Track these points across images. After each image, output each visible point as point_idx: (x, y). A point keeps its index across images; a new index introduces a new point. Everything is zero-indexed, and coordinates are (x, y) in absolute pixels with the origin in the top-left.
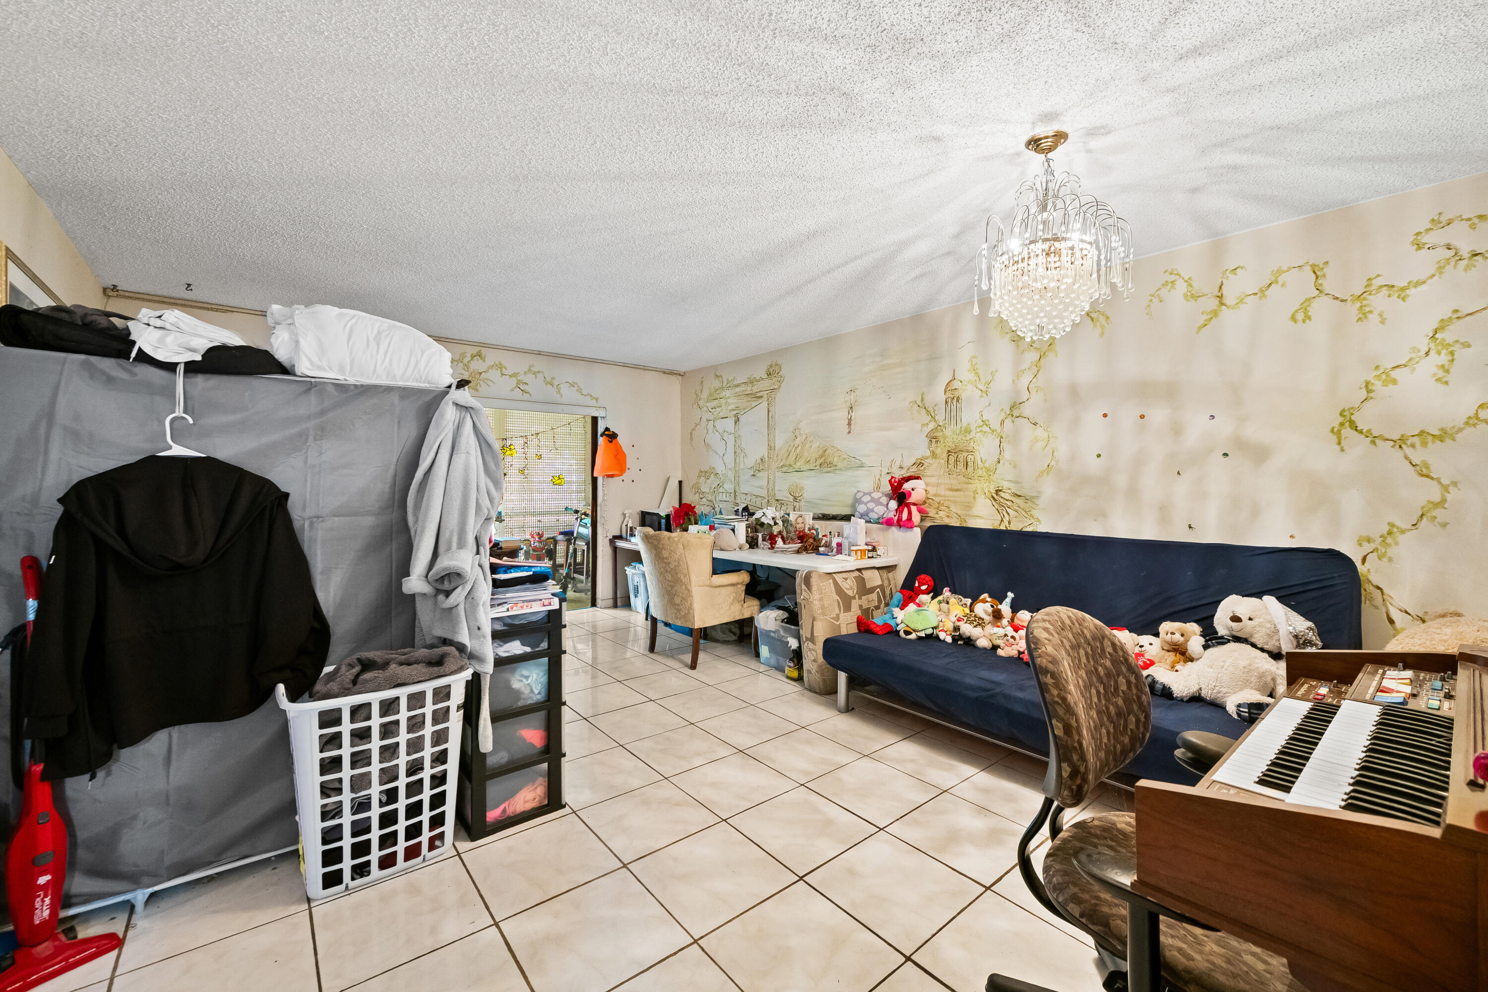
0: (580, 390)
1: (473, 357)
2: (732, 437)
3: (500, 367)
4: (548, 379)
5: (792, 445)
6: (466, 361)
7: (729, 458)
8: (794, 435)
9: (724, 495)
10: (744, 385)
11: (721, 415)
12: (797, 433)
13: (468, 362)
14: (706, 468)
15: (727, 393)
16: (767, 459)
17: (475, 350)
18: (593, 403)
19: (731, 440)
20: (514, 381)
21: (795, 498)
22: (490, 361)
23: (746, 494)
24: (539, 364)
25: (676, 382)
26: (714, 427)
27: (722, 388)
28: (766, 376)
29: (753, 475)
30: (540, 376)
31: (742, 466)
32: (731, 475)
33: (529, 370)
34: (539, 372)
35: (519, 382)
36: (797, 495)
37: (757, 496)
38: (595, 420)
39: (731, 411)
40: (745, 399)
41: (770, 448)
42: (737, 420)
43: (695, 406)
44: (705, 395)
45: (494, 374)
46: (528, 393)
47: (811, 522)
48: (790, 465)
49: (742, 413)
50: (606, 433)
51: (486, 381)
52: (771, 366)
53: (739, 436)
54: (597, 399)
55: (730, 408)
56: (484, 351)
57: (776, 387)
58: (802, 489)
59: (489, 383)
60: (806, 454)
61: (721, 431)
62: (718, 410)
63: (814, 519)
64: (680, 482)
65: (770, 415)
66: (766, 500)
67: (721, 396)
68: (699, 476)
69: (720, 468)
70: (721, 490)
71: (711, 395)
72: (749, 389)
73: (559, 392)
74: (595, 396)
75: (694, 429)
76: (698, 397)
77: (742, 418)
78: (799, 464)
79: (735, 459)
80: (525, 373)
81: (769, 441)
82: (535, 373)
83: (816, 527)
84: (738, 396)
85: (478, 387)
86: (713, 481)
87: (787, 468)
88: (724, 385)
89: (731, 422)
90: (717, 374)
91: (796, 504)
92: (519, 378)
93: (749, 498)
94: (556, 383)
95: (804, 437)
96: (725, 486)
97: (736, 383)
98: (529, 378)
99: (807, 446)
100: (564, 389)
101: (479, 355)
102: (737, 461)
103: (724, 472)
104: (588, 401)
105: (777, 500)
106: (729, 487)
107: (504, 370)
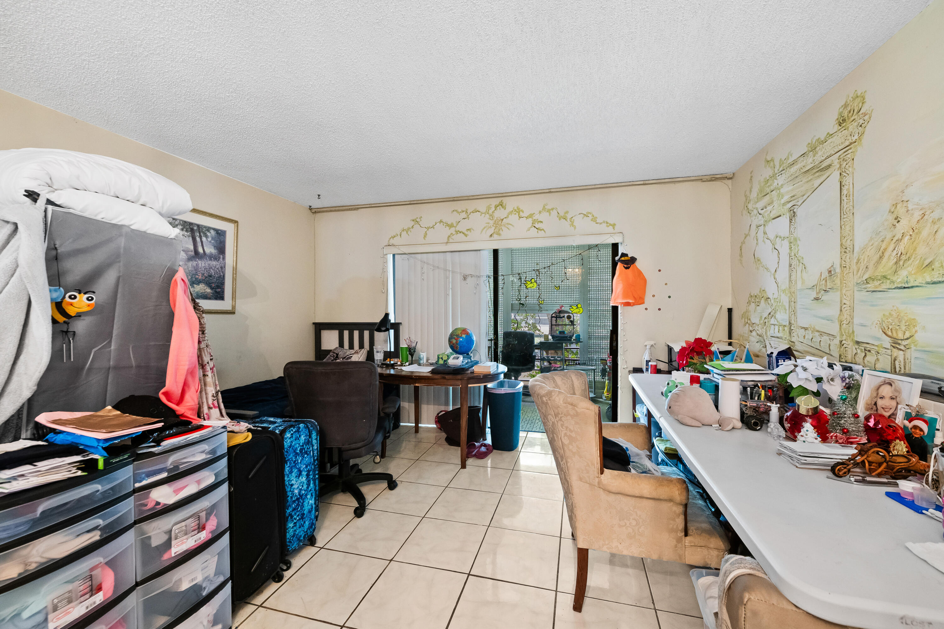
0: (594, 220)
1: (496, 207)
2: (786, 243)
3: (518, 211)
4: (562, 214)
5: (889, 236)
6: (491, 212)
7: (783, 275)
8: (891, 218)
9: (777, 327)
10: (802, 159)
11: (774, 214)
12: (901, 210)
13: (493, 212)
14: (756, 292)
15: (780, 180)
16: (838, 270)
17: (497, 201)
18: (610, 229)
19: (784, 247)
20: (530, 221)
21: (895, 343)
22: (509, 208)
23: (806, 329)
24: (552, 201)
25: (721, 188)
26: (765, 233)
27: (773, 177)
28: (837, 127)
29: (817, 299)
30: (554, 213)
31: (799, 285)
32: (785, 299)
33: (544, 208)
34: (553, 209)
35: (534, 222)
36: (900, 336)
37: (822, 333)
38: (615, 247)
39: (784, 204)
40: (805, 180)
41: (844, 249)
42: (793, 215)
43: (745, 212)
44: (754, 195)
45: (513, 218)
46: (543, 230)
47: (916, 400)
48: (885, 277)
49: (799, 203)
50: (623, 259)
51: (507, 226)
52: (846, 106)
53: (795, 239)
54: (614, 225)
55: (783, 201)
56: (505, 200)
57: (856, 137)
58: (911, 324)
59: (509, 226)
60: (922, 250)
61: (772, 236)
62: (769, 208)
63: (925, 393)
64: (730, 311)
65: (845, 192)
66: (837, 341)
67: (772, 188)
68: (749, 303)
69: (771, 291)
70: (773, 321)
71: (761, 191)
72: (809, 162)
73: (572, 224)
74: (612, 223)
75: (743, 243)
76: (747, 200)
77: (800, 212)
78: (903, 273)
79: (790, 276)
80: (540, 212)
81: (842, 237)
82: (549, 211)
83: (930, 414)
84: (794, 178)
85: (501, 232)
86: (764, 309)
87: (877, 283)
88: (776, 171)
89: (785, 220)
90: (769, 159)
91: (896, 352)
92: (534, 218)
93: (809, 335)
94: (569, 216)
95: (917, 215)
96: (778, 316)
97: (790, 160)
98: (544, 217)
99: (925, 233)
100: (578, 221)
101: (501, 204)
102: (793, 277)
103: (775, 296)
104: (603, 228)
105: (858, 343)
106: (782, 317)
107: (521, 214)
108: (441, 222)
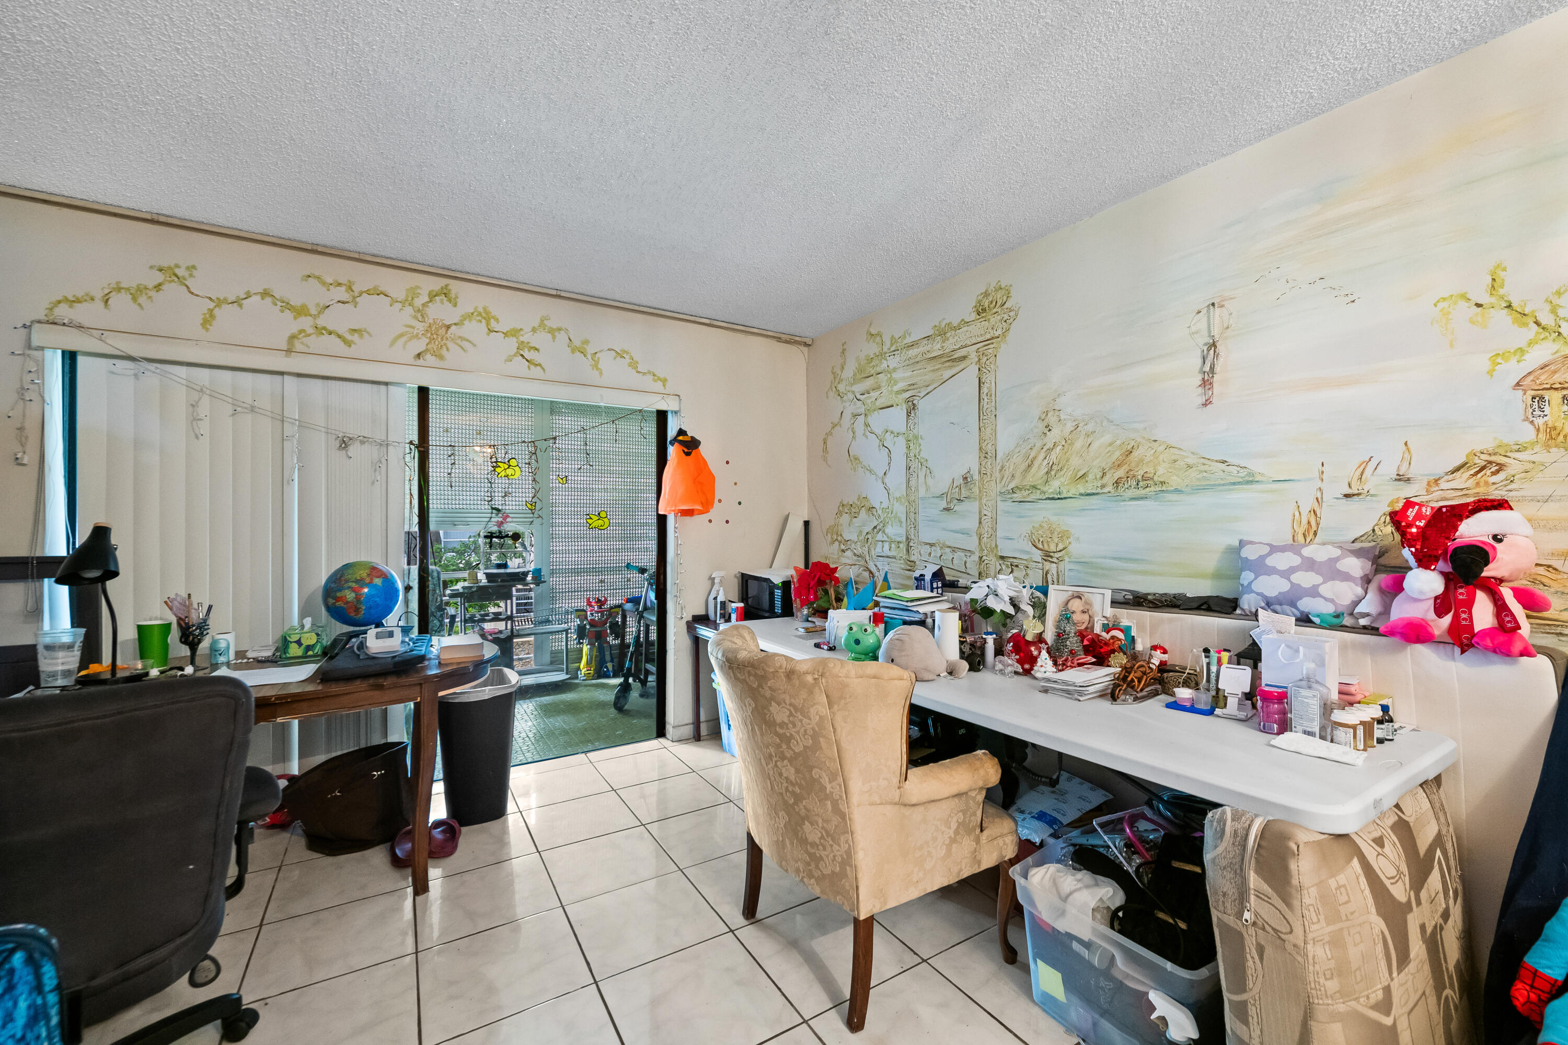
0: (633, 365)
1: (432, 296)
2: (901, 441)
3: (486, 317)
4: (577, 342)
5: (1039, 445)
6: (418, 302)
7: (896, 479)
8: (1041, 426)
9: (887, 546)
10: (925, 342)
11: (879, 403)
12: (1052, 419)
13: (423, 305)
14: (851, 499)
15: (893, 362)
16: (976, 477)
17: (436, 284)
18: (658, 386)
19: (899, 447)
20: (512, 344)
21: (1047, 556)
22: (465, 307)
23: (932, 545)
24: (559, 313)
25: (798, 355)
26: (867, 425)
27: (882, 355)
28: (974, 316)
29: (947, 509)
30: (562, 337)
31: (922, 492)
32: (900, 509)
33: (542, 324)
34: (559, 329)
35: (521, 346)
36: (1053, 548)
37: (954, 549)
38: (662, 417)
39: (898, 393)
40: (929, 368)
41: (984, 454)
42: (912, 408)
43: (831, 394)
44: (848, 373)
45: (475, 330)
46: (540, 365)
48: (1034, 487)
49: (922, 395)
50: (681, 438)
51: (459, 341)
52: (986, 294)
53: (916, 437)
54: (664, 381)
55: (896, 388)
56: (455, 286)
57: (999, 332)
58: (1064, 535)
59: (466, 344)
60: (1075, 462)
61: (879, 431)
62: (874, 394)
63: (1115, 603)
64: (807, 524)
65: (985, 390)
66: (975, 558)
67: (878, 369)
68: (839, 513)
69: (878, 498)
70: (880, 536)
71: (860, 370)
72: (936, 348)
73: (596, 366)
74: (662, 376)
75: (829, 434)
76: (836, 378)
77: (921, 404)
78: (1055, 485)
79: (908, 481)
80: (534, 330)
81: (981, 440)
82: (552, 331)
83: (1125, 622)
84: (913, 363)
85: (444, 352)
86: (865, 521)
87: (1025, 493)
88: (885, 350)
89: (899, 413)
90: (873, 331)
91: (1047, 566)
92: (522, 339)
93: (937, 552)
94: (590, 350)
95: (1070, 426)
96: (889, 530)
97: (909, 340)
98: (541, 339)
99: (1078, 444)
100: (606, 361)
101: (445, 293)
102: (913, 483)
103: (885, 505)
104: (648, 383)
105: (1002, 558)
106: (895, 531)
107: (493, 322)
108: (265, 294)
